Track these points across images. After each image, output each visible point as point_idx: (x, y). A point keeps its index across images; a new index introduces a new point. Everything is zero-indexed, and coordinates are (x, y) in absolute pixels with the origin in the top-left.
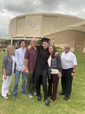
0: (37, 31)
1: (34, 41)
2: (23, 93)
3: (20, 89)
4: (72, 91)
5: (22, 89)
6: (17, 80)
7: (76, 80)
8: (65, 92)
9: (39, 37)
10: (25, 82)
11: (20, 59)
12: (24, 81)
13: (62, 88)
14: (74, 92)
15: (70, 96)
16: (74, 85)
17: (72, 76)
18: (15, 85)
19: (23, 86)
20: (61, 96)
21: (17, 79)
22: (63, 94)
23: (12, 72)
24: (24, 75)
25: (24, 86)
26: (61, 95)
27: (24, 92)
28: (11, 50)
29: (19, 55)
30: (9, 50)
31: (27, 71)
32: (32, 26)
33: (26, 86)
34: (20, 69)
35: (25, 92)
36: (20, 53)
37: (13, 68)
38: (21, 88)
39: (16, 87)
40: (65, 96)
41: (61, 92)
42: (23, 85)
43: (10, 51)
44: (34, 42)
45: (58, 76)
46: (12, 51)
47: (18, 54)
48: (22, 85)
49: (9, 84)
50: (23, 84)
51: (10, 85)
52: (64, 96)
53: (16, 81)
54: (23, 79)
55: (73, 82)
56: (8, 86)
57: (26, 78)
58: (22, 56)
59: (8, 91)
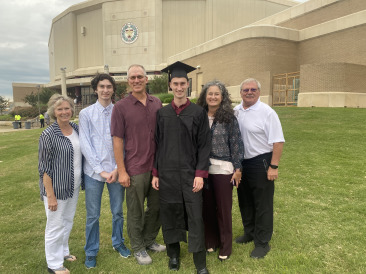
0: (145, 50)
1: (134, 77)
2: (118, 250)
3: (106, 239)
4: (275, 227)
5: (113, 239)
6: (93, 211)
7: (285, 193)
8: (252, 231)
9: (153, 69)
10: (120, 214)
11: (95, 140)
12: (116, 211)
13: (244, 221)
14: (280, 230)
15: (270, 243)
16: (280, 207)
17: (269, 178)
18: (88, 228)
19: (114, 228)
20: (240, 245)
21: (94, 206)
22: (247, 239)
23: (72, 184)
24: (117, 192)
25: (118, 230)
26: (241, 242)
27: (121, 248)
28: (64, 112)
29: (92, 126)
30: (58, 113)
31: (124, 178)
32: (126, 35)
33: (125, 228)
34: (97, 172)
35: (125, 248)
36: (95, 119)
37: (77, 172)
38: (109, 236)
39: (94, 232)
40: (256, 245)
41: (242, 233)
42: (117, 224)
43: (60, 115)
44: (137, 80)
45: (232, 180)
46: (68, 114)
47: (89, 123)
48: (111, 225)
49: (70, 226)
50: (115, 223)
51: (73, 230)
52: (250, 245)
53: (89, 214)
54: (112, 207)
55: (277, 198)
56: (65, 233)
57: (125, 203)
58: (104, 130)
59: (68, 249)
